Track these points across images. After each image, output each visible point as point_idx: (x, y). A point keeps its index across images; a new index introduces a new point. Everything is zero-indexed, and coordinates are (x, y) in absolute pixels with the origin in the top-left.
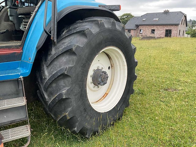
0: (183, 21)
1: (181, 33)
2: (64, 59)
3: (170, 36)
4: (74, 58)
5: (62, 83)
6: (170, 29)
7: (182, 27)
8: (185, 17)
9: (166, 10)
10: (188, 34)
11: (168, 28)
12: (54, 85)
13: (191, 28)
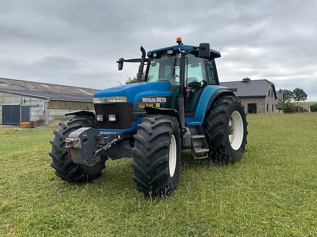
0: (271, 92)
1: (270, 108)
2: (220, 116)
3: (255, 112)
4: (224, 115)
5: (220, 127)
6: (254, 103)
7: (270, 101)
8: (273, 86)
9: (246, 78)
10: (280, 109)
11: (251, 102)
12: (215, 129)
13: (282, 101)
